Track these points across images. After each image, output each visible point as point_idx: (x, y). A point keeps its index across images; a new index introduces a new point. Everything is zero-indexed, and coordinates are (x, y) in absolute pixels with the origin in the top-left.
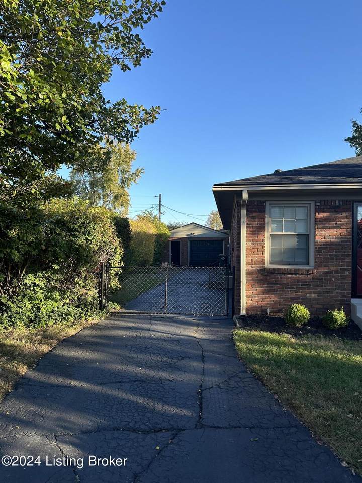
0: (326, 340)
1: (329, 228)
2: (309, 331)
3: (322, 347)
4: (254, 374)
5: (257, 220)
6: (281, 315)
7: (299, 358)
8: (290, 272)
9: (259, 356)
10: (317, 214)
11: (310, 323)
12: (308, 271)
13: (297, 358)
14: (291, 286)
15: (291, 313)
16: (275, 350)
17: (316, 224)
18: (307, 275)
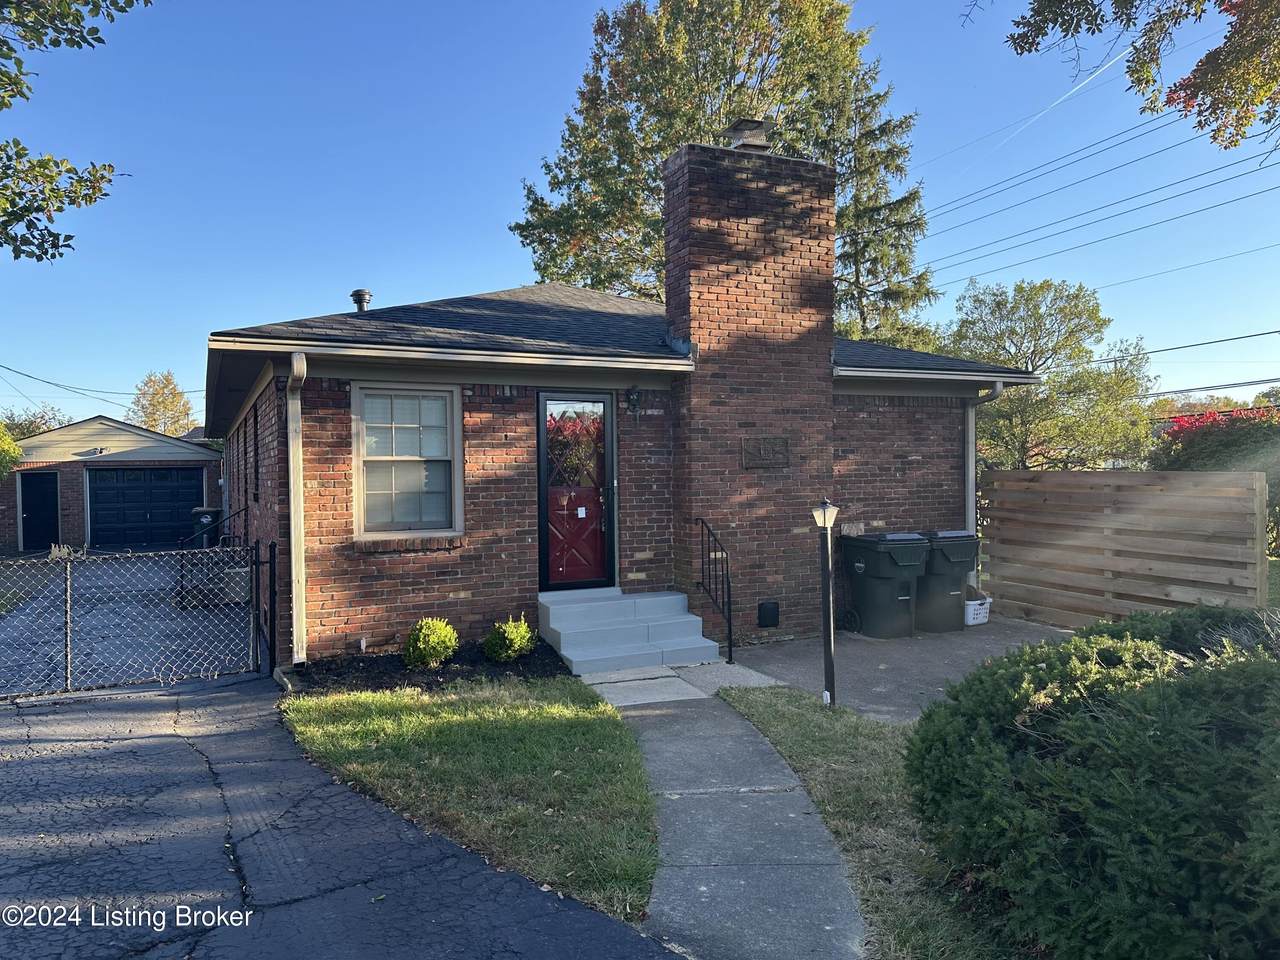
0: (493, 688)
1: (493, 446)
2: (457, 674)
3: (486, 701)
4: (349, 784)
5: (330, 426)
6: (391, 649)
7: (444, 733)
8: (411, 548)
9: (355, 745)
10: (467, 415)
11: (458, 656)
12: (451, 541)
13: (440, 732)
14: (415, 581)
15: (417, 640)
16: (389, 725)
17: (465, 438)
18: (448, 550)
